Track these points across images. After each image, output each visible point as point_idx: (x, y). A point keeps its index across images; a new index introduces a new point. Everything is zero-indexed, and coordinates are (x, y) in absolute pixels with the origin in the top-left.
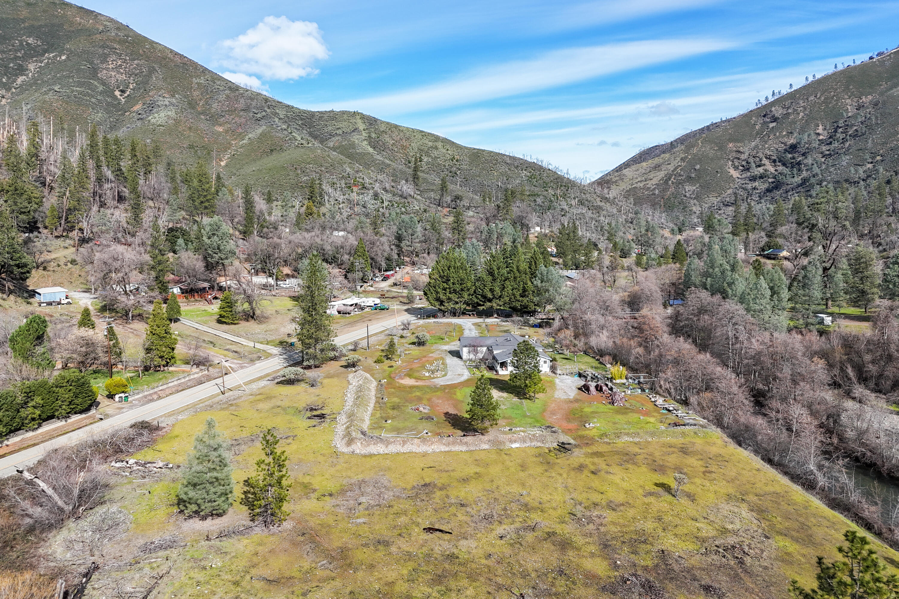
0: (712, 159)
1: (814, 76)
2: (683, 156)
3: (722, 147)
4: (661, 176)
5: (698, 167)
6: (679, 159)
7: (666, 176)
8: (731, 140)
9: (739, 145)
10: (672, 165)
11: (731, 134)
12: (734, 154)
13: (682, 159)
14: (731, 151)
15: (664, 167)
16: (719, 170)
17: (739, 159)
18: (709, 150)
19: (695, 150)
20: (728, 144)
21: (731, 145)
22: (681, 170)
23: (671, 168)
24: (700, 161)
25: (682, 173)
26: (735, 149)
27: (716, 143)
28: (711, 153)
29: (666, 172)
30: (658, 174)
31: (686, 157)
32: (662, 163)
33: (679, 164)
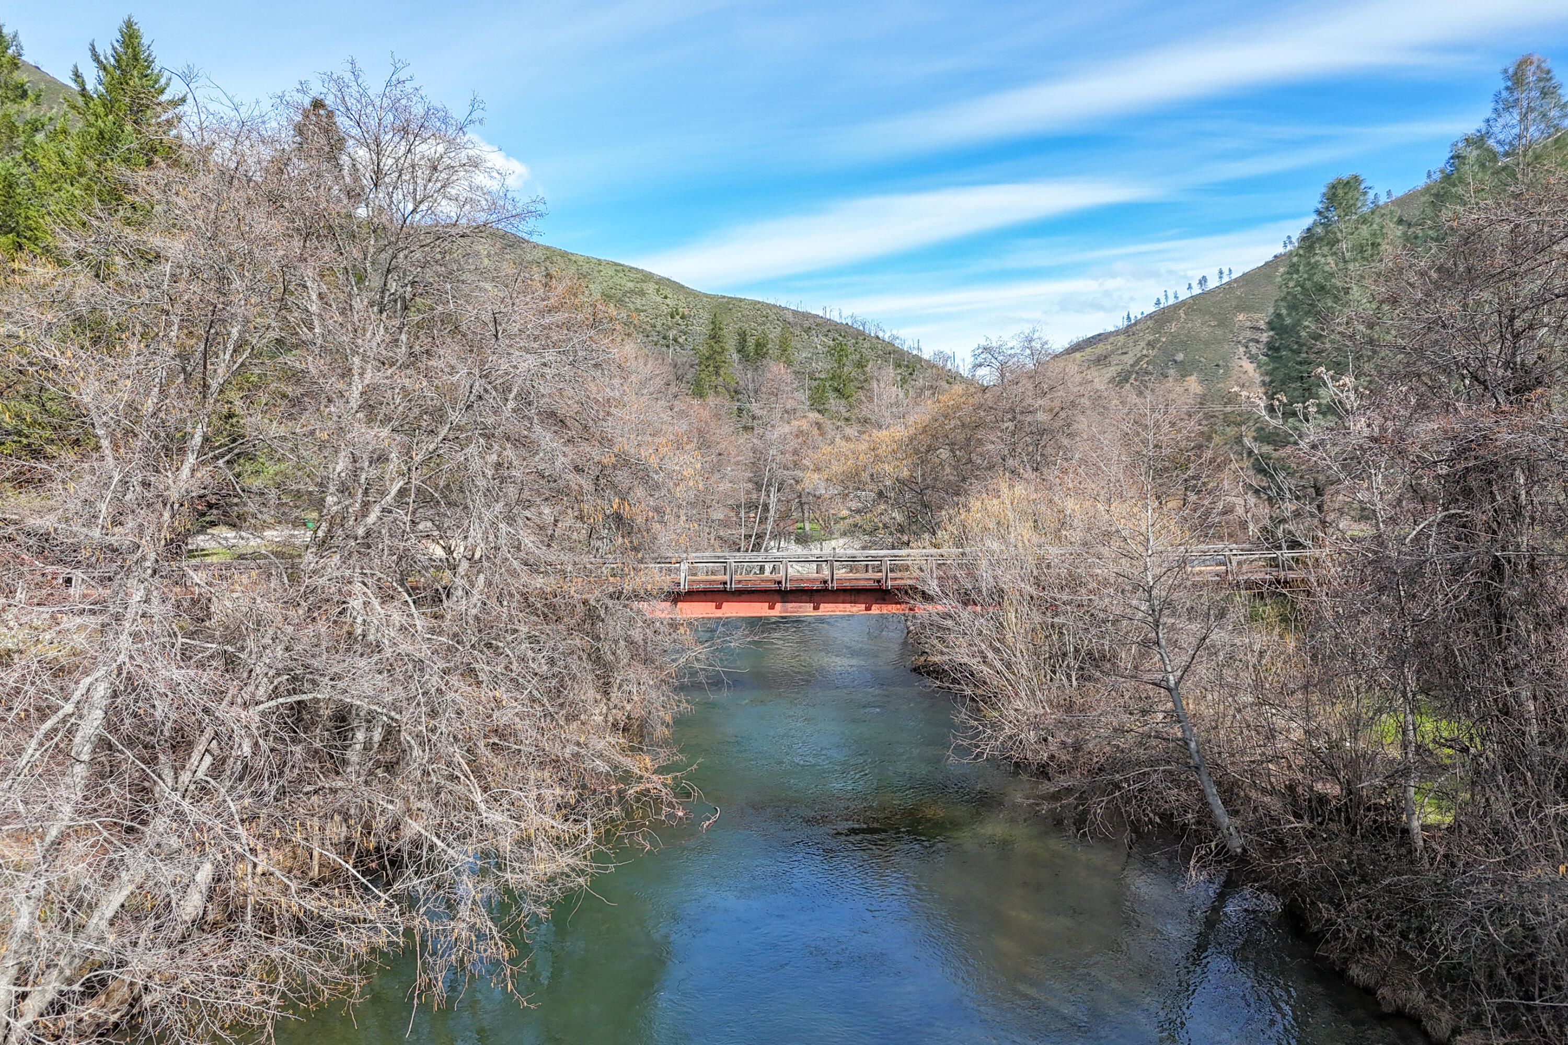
0: (1206, 343)
1: (1389, 193)
2: (1151, 338)
3: (1224, 323)
4: (1109, 375)
5: (1180, 357)
6: (1143, 344)
7: (1119, 374)
8: (1240, 308)
9: (1257, 316)
10: (1131, 354)
11: (1239, 297)
12: (1248, 334)
13: (1149, 344)
14: (1242, 328)
15: (1114, 359)
16: (1221, 363)
17: (1258, 342)
18: (1202, 327)
19: (1173, 327)
20: (1235, 315)
21: (1241, 317)
22: (1148, 363)
23: (1129, 359)
24: (1184, 346)
25: (1150, 367)
26: (1249, 324)
27: (1213, 315)
28: (1205, 333)
29: (1119, 368)
30: (1104, 371)
31: (1158, 340)
32: (1113, 352)
33: (1145, 352)
